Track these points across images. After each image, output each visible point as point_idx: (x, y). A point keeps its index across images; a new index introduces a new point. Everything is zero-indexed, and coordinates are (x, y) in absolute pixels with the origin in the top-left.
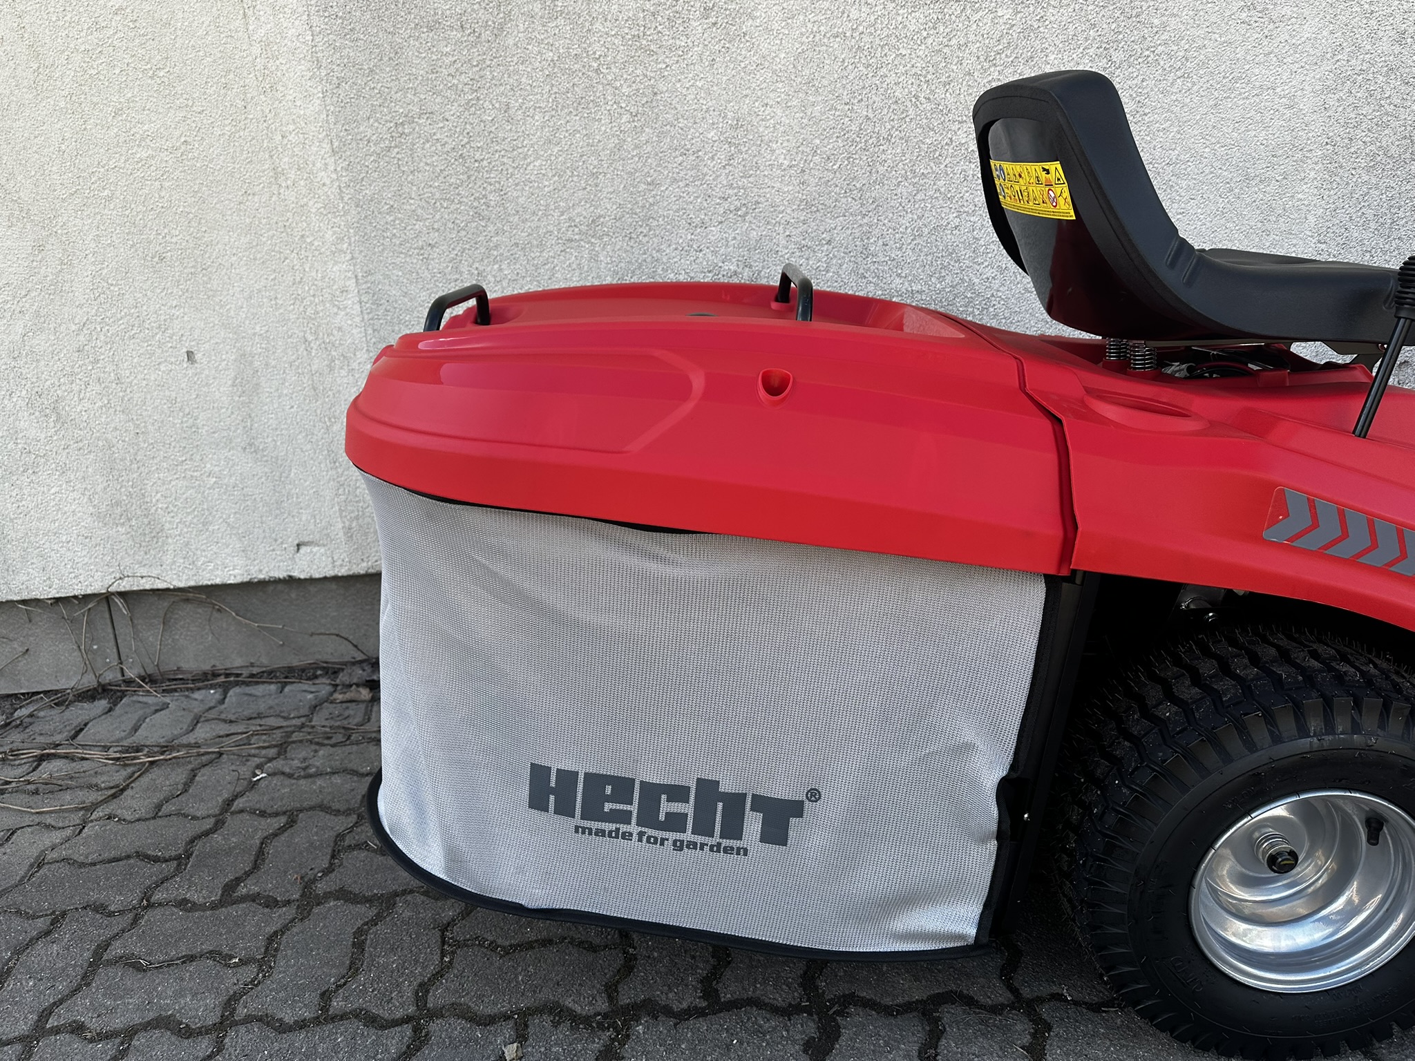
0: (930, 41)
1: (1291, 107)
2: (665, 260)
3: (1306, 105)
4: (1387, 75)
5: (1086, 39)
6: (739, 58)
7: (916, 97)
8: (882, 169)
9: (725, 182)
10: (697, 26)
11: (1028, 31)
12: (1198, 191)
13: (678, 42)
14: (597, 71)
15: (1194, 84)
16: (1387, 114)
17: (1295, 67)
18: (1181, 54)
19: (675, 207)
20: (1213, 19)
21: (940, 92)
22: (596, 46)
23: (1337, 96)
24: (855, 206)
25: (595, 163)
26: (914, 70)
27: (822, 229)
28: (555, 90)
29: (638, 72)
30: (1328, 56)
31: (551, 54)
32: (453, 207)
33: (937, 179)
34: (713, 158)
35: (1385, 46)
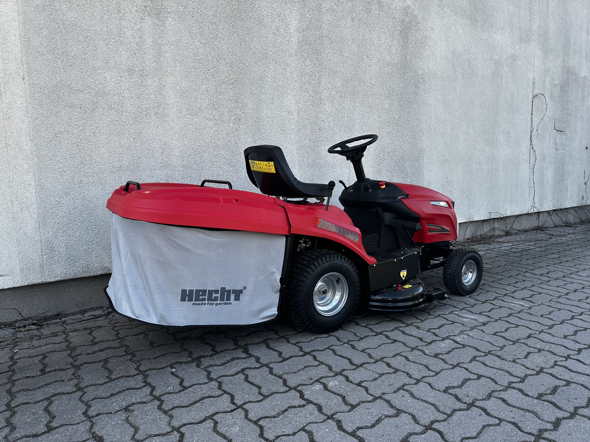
0: (214, 129)
2: (143, 179)
3: (294, 152)
5: (249, 133)
6: (165, 127)
7: (212, 142)
8: (203, 159)
9: (161, 159)
10: (153, 117)
11: (237, 130)
13: (148, 120)
14: (124, 125)
18: (269, 139)
19: (146, 164)
20: (275, 132)
21: (217, 141)
22: (123, 119)
24: (197, 168)
25: (122, 150)
26: (210, 135)
27: (188, 173)
28: (110, 129)
29: (136, 127)
31: (109, 119)
32: (74, 160)
33: (217, 162)
34: (157, 152)
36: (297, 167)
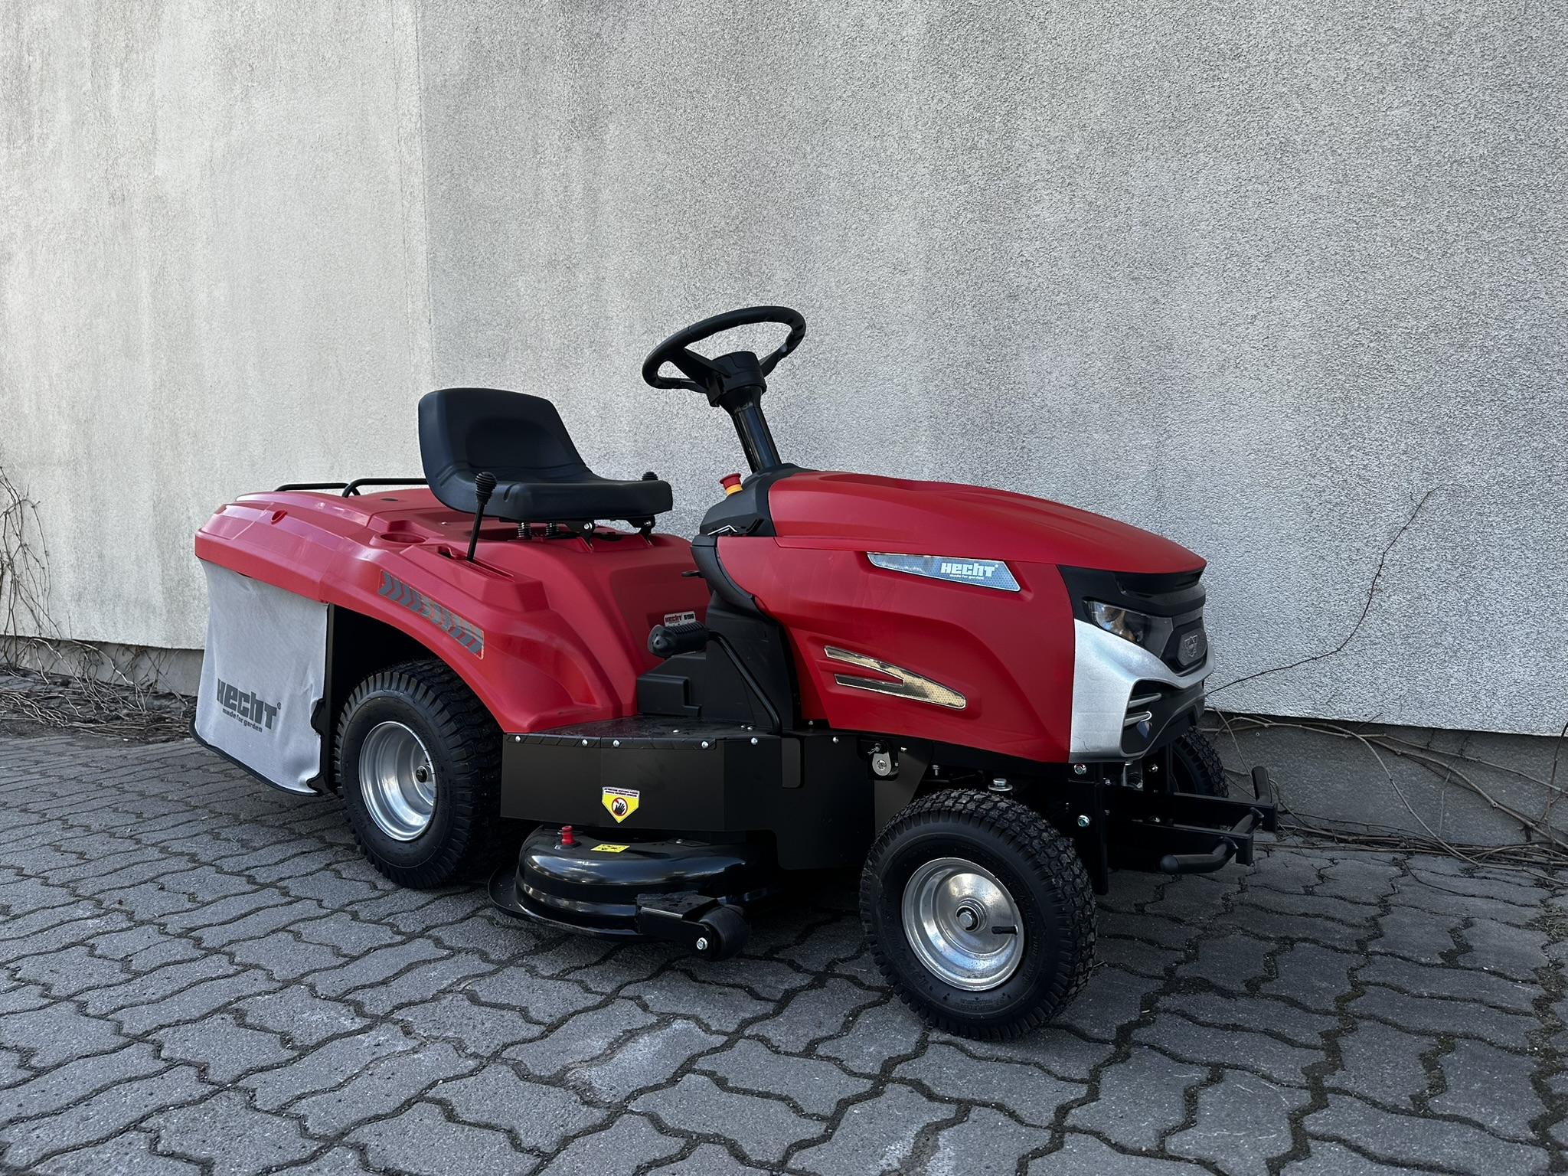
1: (905, 392)
4: (966, 367)
15: (842, 378)
16: (970, 395)
17: (904, 365)
23: (934, 384)
30: (925, 356)
35: (962, 348)
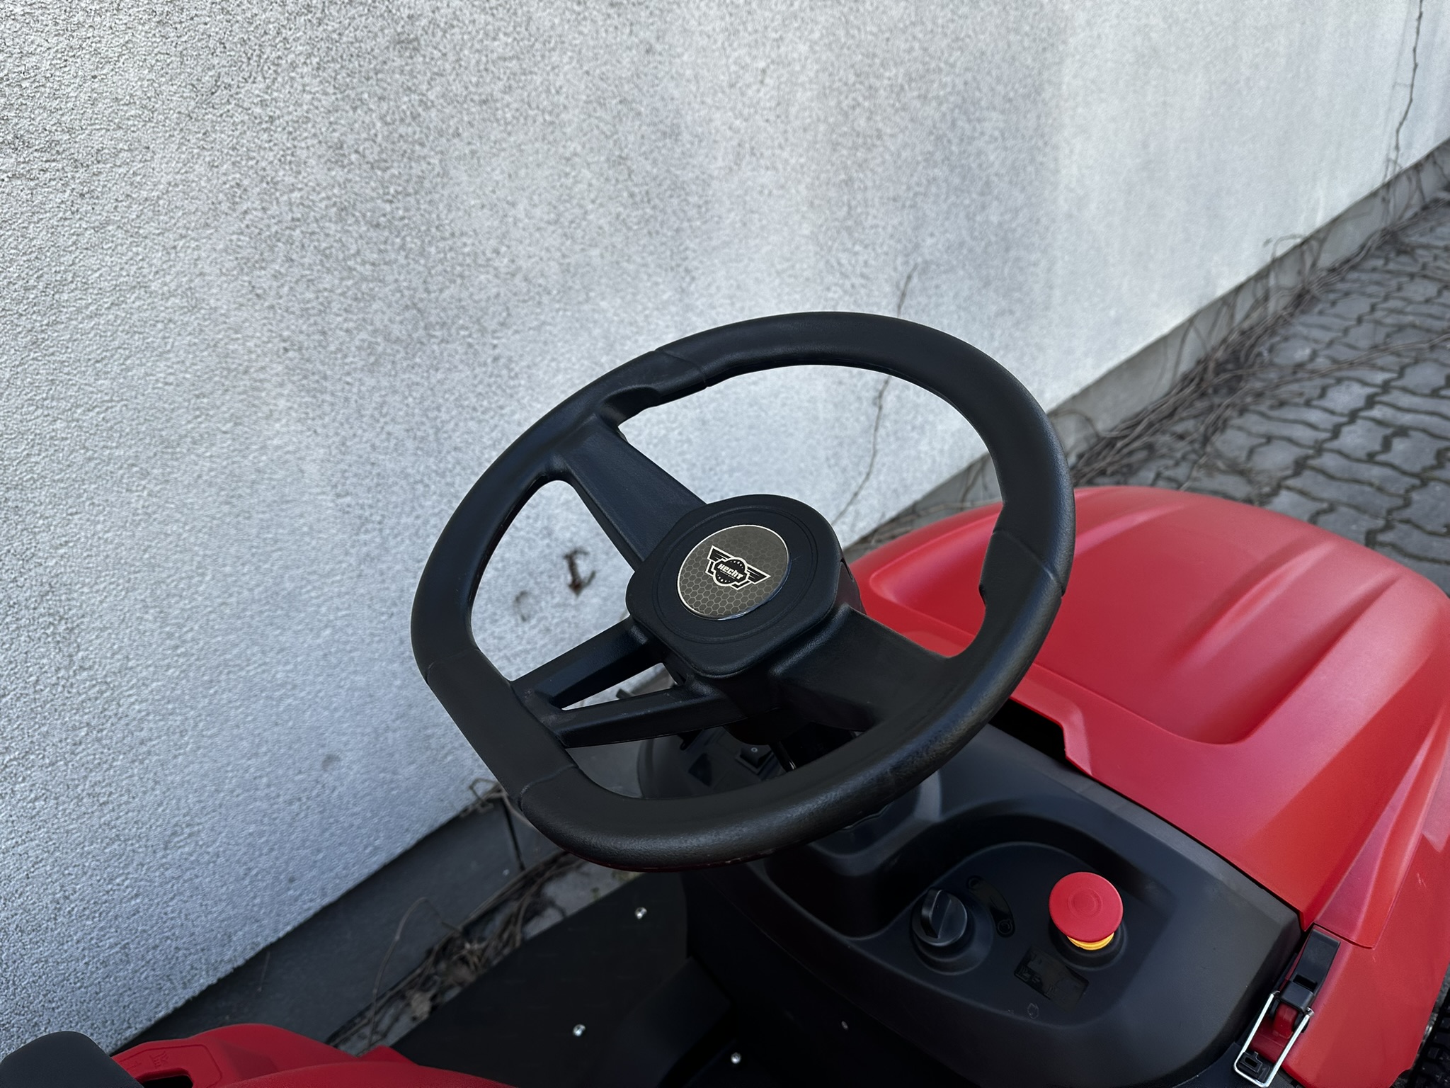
3: (220, 298)
12: (80, 496)
16: (364, 279)
30: (224, 207)
36: (282, 403)
